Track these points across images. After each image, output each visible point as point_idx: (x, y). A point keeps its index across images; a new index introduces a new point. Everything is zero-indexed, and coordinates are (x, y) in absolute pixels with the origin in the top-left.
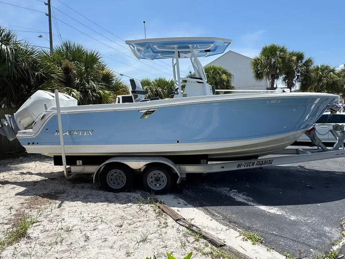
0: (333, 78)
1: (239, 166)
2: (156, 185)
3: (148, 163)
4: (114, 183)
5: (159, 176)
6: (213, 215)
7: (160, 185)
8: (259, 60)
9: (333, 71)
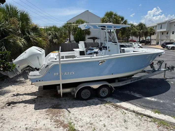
0: (134, 30)
1: (131, 81)
2: (103, 94)
3: (101, 85)
4: (84, 96)
5: (104, 90)
6: (136, 105)
7: (104, 94)
8: (105, 19)
9: (134, 26)
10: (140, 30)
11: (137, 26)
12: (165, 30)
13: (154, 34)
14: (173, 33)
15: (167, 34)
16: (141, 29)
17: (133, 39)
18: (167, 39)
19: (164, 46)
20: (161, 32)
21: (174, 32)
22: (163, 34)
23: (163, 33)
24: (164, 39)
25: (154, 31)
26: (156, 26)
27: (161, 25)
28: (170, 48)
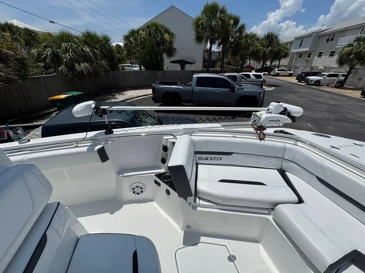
0: (257, 47)
8: (200, 19)
9: (258, 39)
10: (267, 48)
11: (263, 39)
12: (307, 49)
13: (285, 56)
14: (320, 56)
15: (309, 56)
16: (269, 45)
17: (251, 65)
18: (306, 65)
19: (300, 78)
20: (298, 53)
21: (322, 53)
22: (300, 57)
23: (301, 54)
24: (301, 66)
25: (286, 51)
26: (292, 43)
27: (301, 40)
28: (313, 83)
